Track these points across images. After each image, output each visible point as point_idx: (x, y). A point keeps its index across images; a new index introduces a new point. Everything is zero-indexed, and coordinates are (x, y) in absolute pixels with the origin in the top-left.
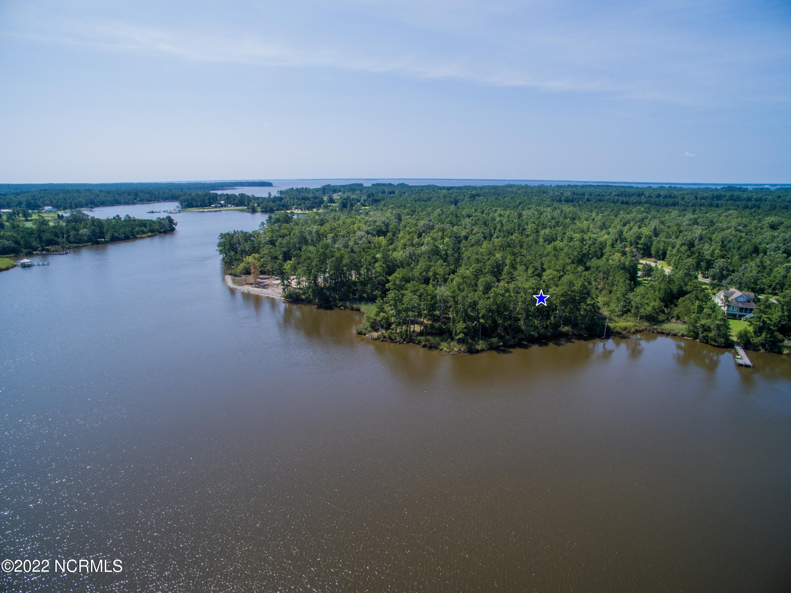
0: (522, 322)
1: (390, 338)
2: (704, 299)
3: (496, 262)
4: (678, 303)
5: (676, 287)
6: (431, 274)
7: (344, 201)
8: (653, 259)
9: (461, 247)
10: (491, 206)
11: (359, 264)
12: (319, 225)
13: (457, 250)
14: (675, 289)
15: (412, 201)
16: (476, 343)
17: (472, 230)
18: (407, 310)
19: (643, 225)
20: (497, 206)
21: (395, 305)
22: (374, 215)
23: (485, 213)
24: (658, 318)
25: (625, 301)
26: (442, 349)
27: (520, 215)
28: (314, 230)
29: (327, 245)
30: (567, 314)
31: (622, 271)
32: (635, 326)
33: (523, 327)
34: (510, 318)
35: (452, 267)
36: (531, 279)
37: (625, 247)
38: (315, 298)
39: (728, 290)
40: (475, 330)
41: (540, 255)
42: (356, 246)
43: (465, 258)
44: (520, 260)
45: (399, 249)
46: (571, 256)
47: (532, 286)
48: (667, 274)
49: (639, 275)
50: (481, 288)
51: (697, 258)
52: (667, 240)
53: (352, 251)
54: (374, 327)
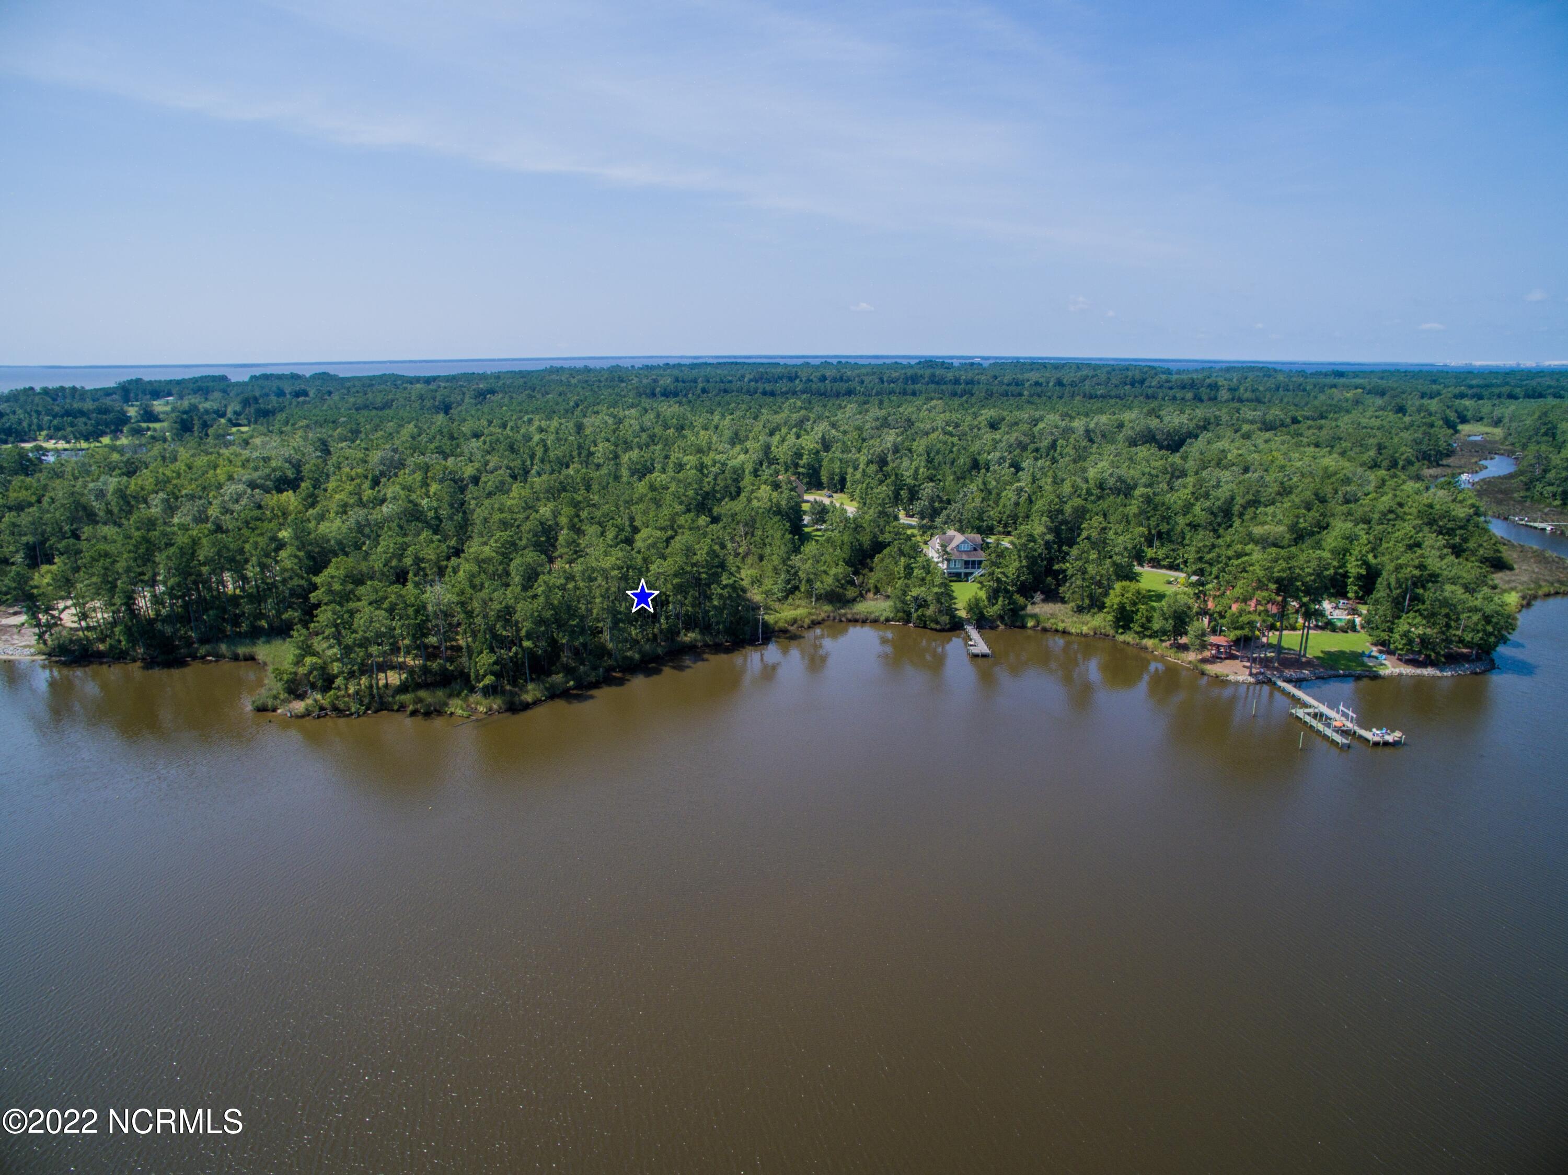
0: (606, 636)
1: (335, 708)
2: (912, 553)
3: (541, 524)
4: (874, 565)
5: (868, 538)
6: (408, 561)
7: (185, 416)
8: (825, 492)
9: (466, 499)
10: (520, 411)
11: (238, 558)
12: (123, 474)
13: (460, 506)
14: (866, 540)
15: (350, 409)
16: (521, 689)
17: (487, 463)
18: (364, 643)
19: (803, 432)
20: (533, 412)
21: (338, 636)
22: (264, 444)
23: (508, 428)
24: (845, 595)
25: (788, 572)
26: (452, 714)
27: (580, 428)
28: (111, 489)
29: (149, 520)
30: (690, 609)
31: (776, 519)
32: (810, 614)
33: (610, 646)
34: (583, 631)
35: (453, 543)
36: (614, 551)
37: (777, 473)
38: (134, 646)
39: (945, 533)
40: (516, 664)
41: (627, 502)
42: (228, 516)
43: (478, 522)
44: (589, 514)
45: (332, 515)
46: (683, 498)
47: (618, 562)
48: (851, 516)
49: (805, 522)
50: (517, 579)
51: (894, 483)
52: (845, 456)
53: (219, 529)
54: (295, 690)
